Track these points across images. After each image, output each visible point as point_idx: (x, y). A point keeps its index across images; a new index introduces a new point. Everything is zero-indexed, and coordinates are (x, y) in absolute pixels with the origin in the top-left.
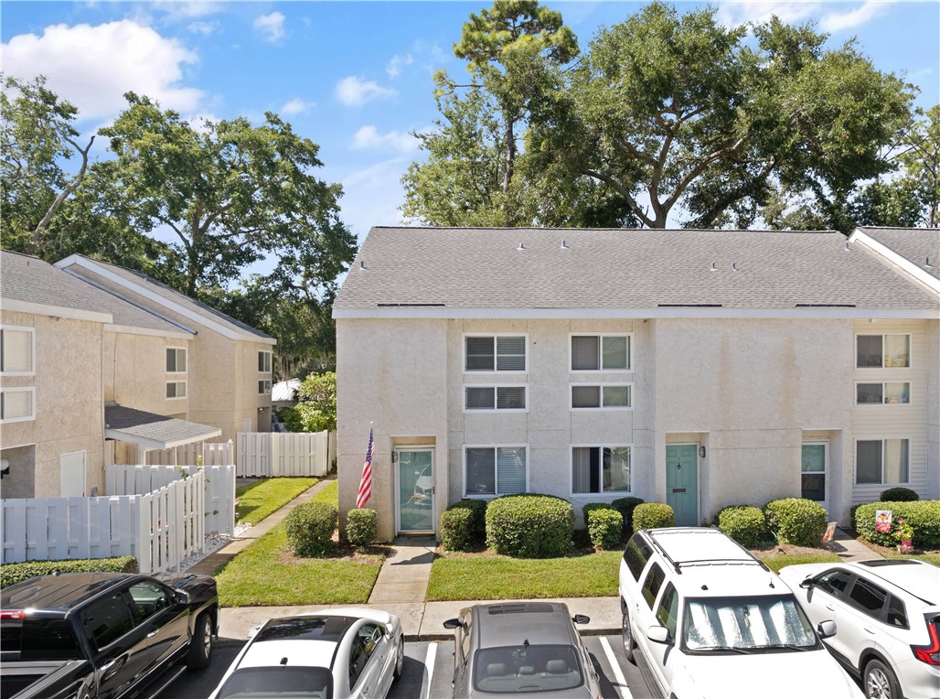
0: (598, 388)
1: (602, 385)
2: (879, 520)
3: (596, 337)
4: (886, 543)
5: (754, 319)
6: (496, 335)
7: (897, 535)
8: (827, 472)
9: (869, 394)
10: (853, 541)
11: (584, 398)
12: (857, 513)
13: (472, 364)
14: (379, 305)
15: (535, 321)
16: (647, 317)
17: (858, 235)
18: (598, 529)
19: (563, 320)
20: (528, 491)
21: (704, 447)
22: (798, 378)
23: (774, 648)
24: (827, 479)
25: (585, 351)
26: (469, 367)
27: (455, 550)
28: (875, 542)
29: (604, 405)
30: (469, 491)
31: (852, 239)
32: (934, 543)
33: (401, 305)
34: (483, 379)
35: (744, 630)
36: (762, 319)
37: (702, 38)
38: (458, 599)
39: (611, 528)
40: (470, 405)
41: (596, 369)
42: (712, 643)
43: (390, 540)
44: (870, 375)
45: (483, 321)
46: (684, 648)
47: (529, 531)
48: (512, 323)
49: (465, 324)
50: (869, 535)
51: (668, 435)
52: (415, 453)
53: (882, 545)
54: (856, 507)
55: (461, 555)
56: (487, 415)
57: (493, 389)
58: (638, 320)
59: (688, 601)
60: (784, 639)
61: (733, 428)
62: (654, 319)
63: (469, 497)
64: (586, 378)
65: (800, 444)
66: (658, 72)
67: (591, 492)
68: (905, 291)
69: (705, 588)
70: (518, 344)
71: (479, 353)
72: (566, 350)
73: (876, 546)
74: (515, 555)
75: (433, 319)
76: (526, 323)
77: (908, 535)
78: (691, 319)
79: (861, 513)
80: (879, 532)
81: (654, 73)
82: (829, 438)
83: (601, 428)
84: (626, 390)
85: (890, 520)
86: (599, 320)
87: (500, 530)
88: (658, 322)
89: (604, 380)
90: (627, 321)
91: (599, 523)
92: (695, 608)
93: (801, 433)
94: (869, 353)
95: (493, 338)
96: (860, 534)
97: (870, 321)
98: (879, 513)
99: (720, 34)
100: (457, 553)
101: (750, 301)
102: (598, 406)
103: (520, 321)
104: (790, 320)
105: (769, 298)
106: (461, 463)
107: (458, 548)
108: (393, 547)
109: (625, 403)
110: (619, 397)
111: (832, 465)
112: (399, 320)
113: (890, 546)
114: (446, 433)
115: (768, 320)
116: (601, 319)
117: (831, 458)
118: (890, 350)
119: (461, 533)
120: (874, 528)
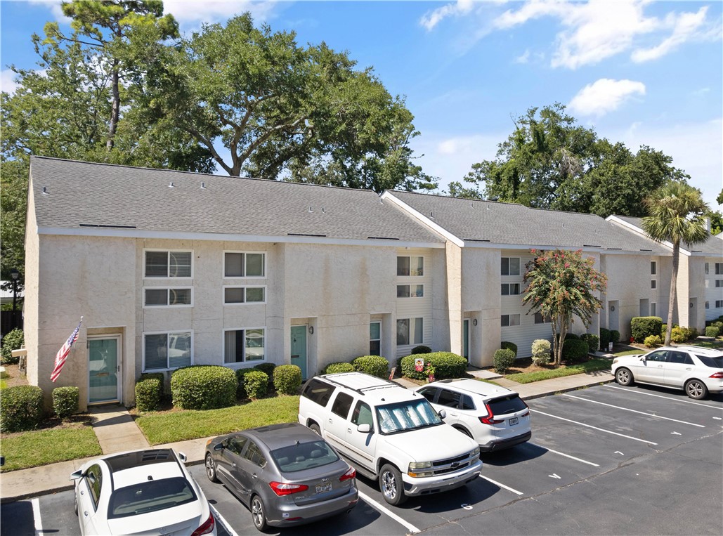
0: (243, 289)
1: (246, 287)
2: (417, 364)
3: (241, 254)
4: (420, 378)
5: (344, 245)
6: (169, 251)
7: (427, 372)
8: (381, 339)
9: (402, 291)
10: (400, 379)
11: (233, 296)
12: (402, 362)
13: (150, 272)
14: (81, 225)
15: (198, 241)
16: (275, 242)
17: (387, 195)
18: (253, 385)
19: (219, 242)
20: (192, 363)
21: (312, 327)
22: (368, 282)
23: (424, 426)
24: (381, 343)
25: (234, 263)
26: (147, 274)
27: (149, 410)
28: (414, 378)
29: (247, 301)
30: (147, 368)
31: (383, 197)
32: (445, 375)
33: (101, 226)
34: (158, 283)
35: (408, 418)
36: (348, 246)
37: (288, 52)
38: (177, 441)
39: (262, 383)
40: (148, 302)
41: (241, 276)
42: (394, 428)
43: (86, 410)
44: (403, 280)
45: (160, 240)
46: (381, 432)
47: (211, 390)
48: (182, 243)
49: (146, 242)
50: (410, 374)
51: (293, 320)
52: (102, 340)
53: (418, 379)
54: (401, 358)
55: (155, 414)
56: (162, 309)
57: (167, 290)
58: (270, 243)
59: (377, 408)
60: (427, 421)
61: (332, 314)
62: (284, 244)
63: (147, 371)
64: (235, 282)
65: (369, 322)
66: (259, 70)
67: (237, 361)
68: (421, 231)
69: (383, 400)
70: (186, 258)
71: (156, 263)
72: (221, 263)
73: (414, 380)
74: (199, 408)
75: (125, 238)
76: (192, 243)
77: (433, 372)
78: (307, 244)
79: (405, 361)
80: (416, 372)
81: (257, 70)
82: (382, 318)
83: (245, 317)
84: (261, 290)
85: (423, 364)
86: (243, 242)
87: (188, 392)
88: (286, 245)
89: (247, 284)
90: (263, 243)
91: (253, 381)
92: (381, 412)
93: (369, 316)
94: (403, 268)
95: (167, 253)
96: (404, 374)
97: (406, 248)
98: (417, 360)
99: (300, 53)
100: (151, 412)
101: (341, 234)
102: (242, 301)
103: (188, 241)
104: (364, 247)
105: (351, 232)
106: (141, 347)
107: (151, 409)
108: (91, 415)
109: (261, 299)
110: (257, 295)
111: (383, 335)
112: (97, 237)
113: (422, 379)
114: (134, 325)
115: (352, 246)
116: (246, 241)
117: (383, 331)
118: (413, 266)
119: (154, 396)
120: (414, 369)
